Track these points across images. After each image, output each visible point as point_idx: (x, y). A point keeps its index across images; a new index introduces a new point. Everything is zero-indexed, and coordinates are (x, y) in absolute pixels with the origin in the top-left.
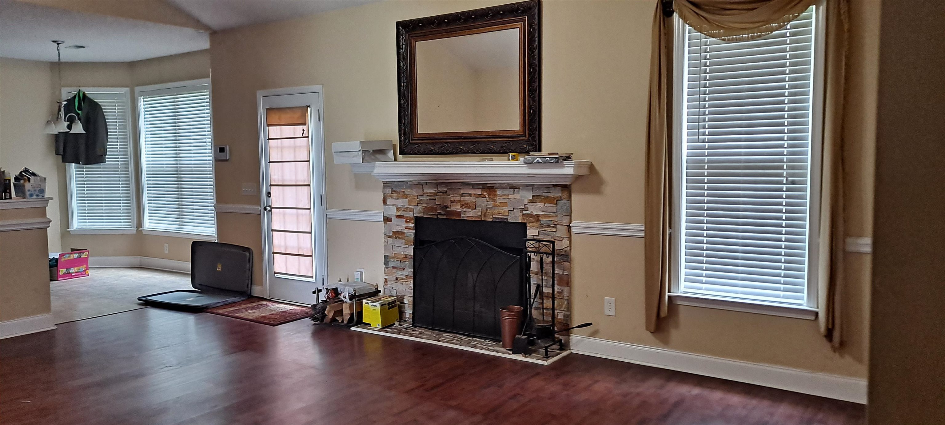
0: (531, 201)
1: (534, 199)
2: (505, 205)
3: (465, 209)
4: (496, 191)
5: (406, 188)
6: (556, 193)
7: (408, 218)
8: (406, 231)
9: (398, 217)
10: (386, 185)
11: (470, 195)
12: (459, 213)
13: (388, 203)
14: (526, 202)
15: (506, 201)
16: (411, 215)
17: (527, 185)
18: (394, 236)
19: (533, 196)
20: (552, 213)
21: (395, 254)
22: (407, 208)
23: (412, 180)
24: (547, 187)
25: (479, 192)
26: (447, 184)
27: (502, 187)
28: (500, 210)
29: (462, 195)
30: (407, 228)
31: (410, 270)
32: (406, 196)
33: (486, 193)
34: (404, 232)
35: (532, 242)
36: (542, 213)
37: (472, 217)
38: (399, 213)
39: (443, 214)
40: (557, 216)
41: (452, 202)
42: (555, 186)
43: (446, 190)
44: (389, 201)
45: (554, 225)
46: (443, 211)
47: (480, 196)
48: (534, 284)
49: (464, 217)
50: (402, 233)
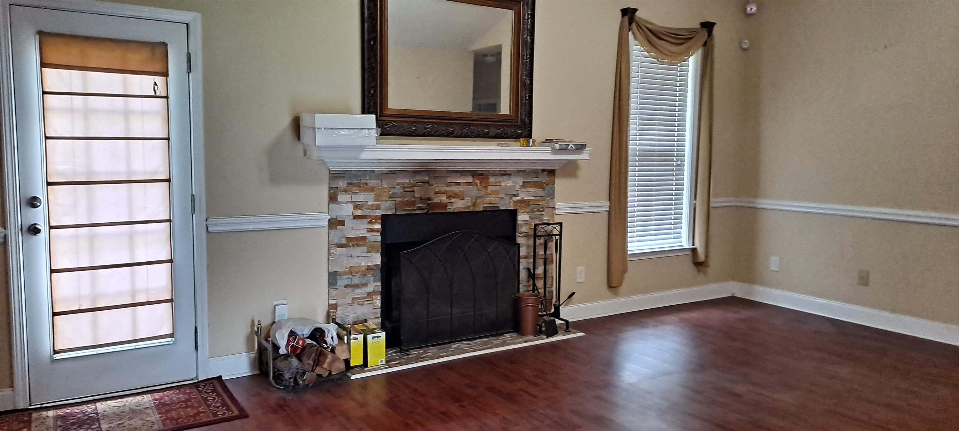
0: (523, 186)
1: (525, 185)
2: (497, 192)
3: (453, 200)
4: (488, 179)
5: (370, 179)
6: (544, 178)
7: (373, 218)
8: (368, 235)
9: (356, 217)
10: (335, 176)
11: (458, 184)
12: (445, 205)
13: (339, 200)
14: (518, 187)
15: (497, 188)
16: (379, 213)
17: (519, 171)
18: (351, 244)
19: (524, 182)
20: (539, 198)
21: (350, 267)
22: (373, 205)
23: (380, 168)
24: (535, 173)
25: (470, 179)
26: (428, 172)
27: (495, 174)
28: (491, 198)
29: (450, 184)
30: (370, 231)
31: (376, 284)
32: (372, 190)
33: (478, 181)
34: (366, 237)
35: (543, 226)
36: (532, 198)
37: (460, 209)
38: (359, 212)
39: (424, 208)
40: (544, 200)
41: (436, 193)
42: (544, 171)
43: (427, 179)
44: (341, 197)
45: (543, 208)
46: (424, 203)
47: (469, 184)
48: (524, 269)
49: (450, 209)
50: (364, 238)
